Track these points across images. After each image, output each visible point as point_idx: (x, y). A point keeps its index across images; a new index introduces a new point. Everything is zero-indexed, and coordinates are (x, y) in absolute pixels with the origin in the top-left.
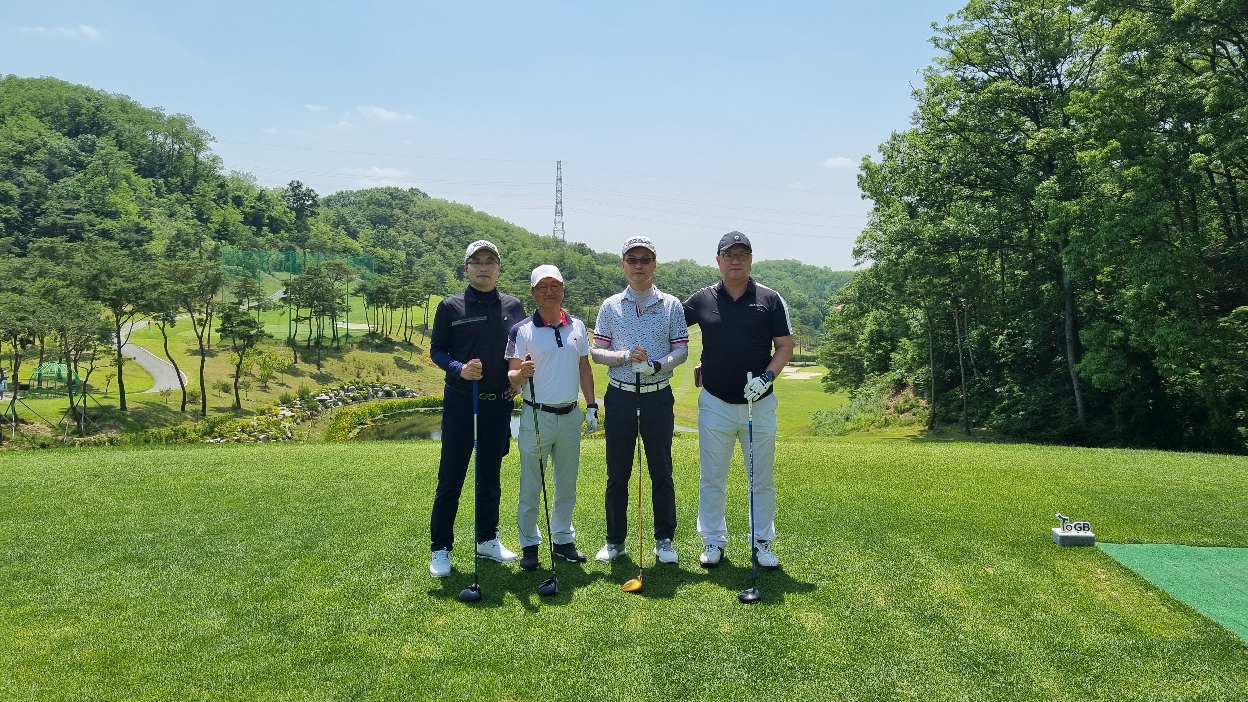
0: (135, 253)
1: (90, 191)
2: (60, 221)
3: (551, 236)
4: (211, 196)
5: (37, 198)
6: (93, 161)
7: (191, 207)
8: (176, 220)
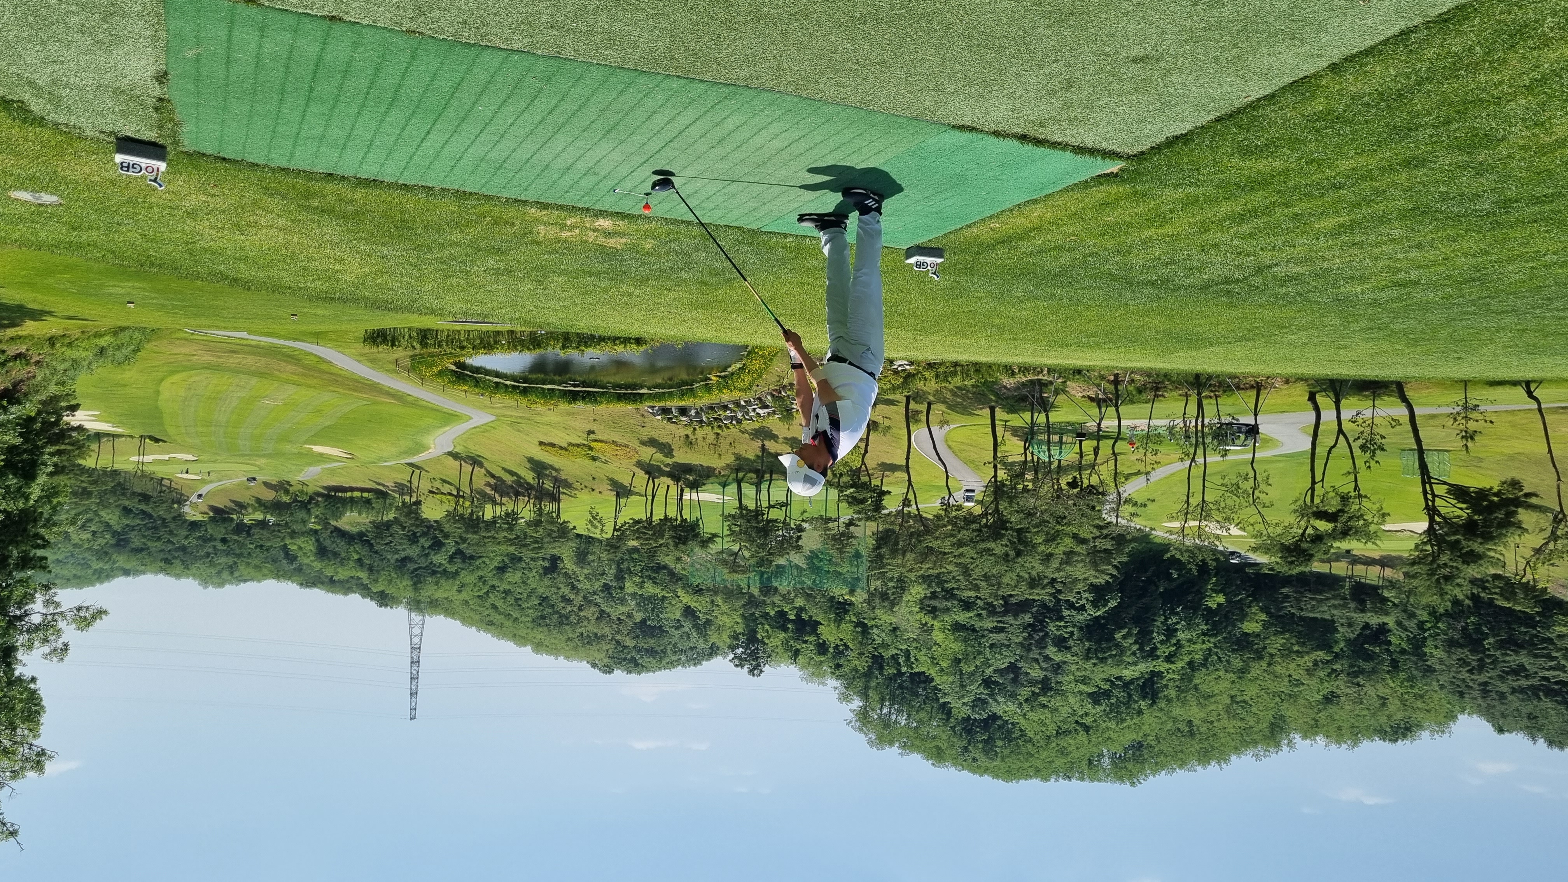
0: (938, 584)
2: (1010, 619)
6: (975, 689)
7: (874, 640)
8: (891, 624)
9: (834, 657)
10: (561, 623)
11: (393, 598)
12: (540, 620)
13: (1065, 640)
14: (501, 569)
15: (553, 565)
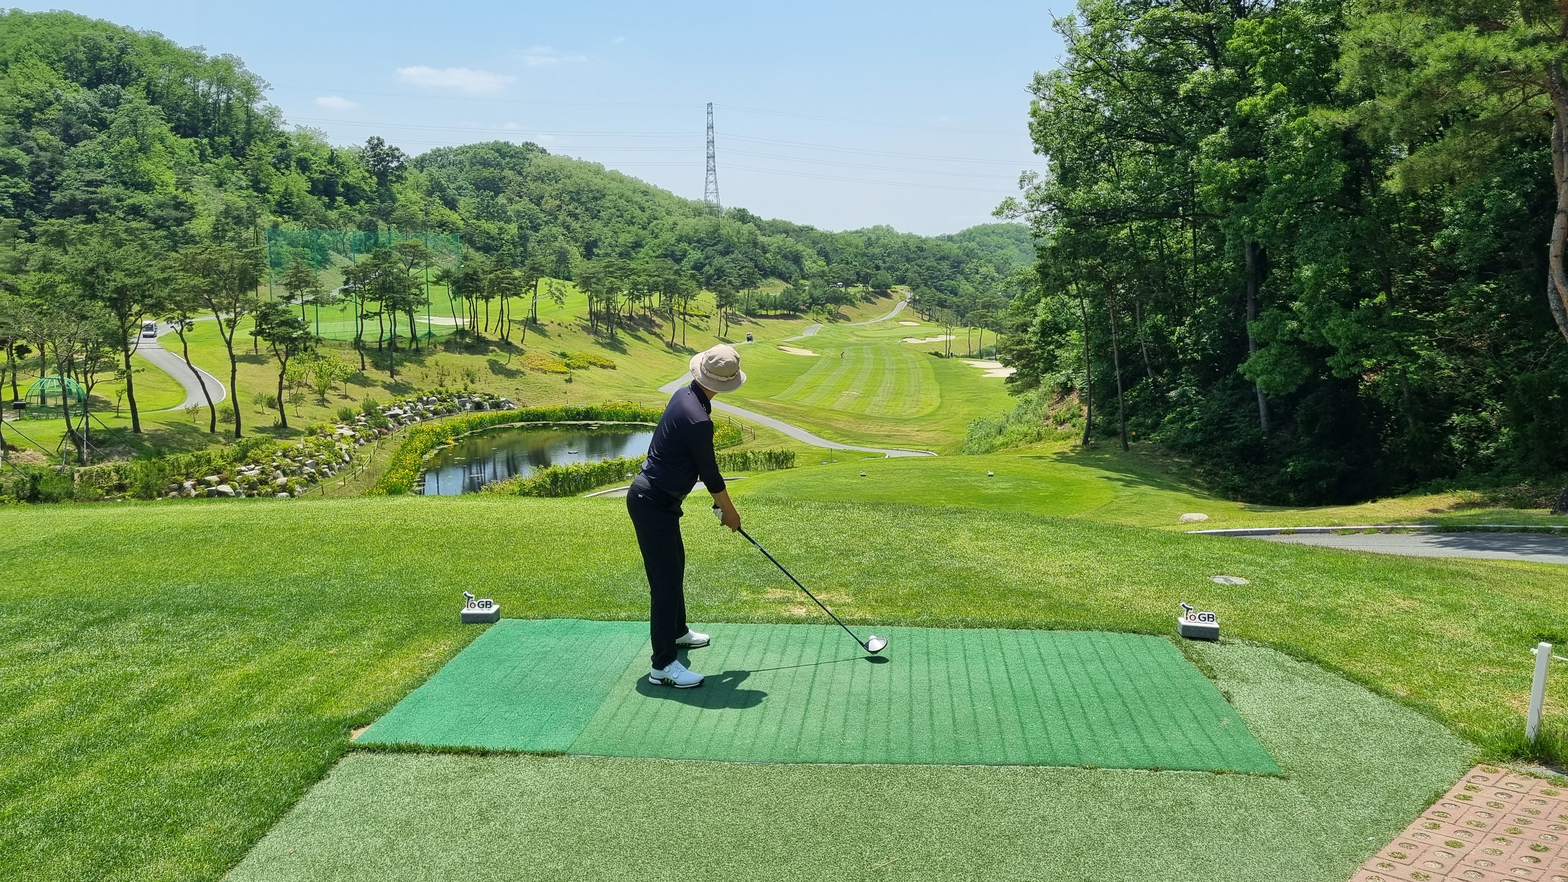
0: (174, 234)
1: (116, 156)
2: (80, 196)
3: (702, 200)
4: (269, 159)
5: (50, 167)
6: (117, 119)
7: (244, 174)
8: (226, 191)
10: (578, 193)
11: (734, 218)
12: (598, 196)
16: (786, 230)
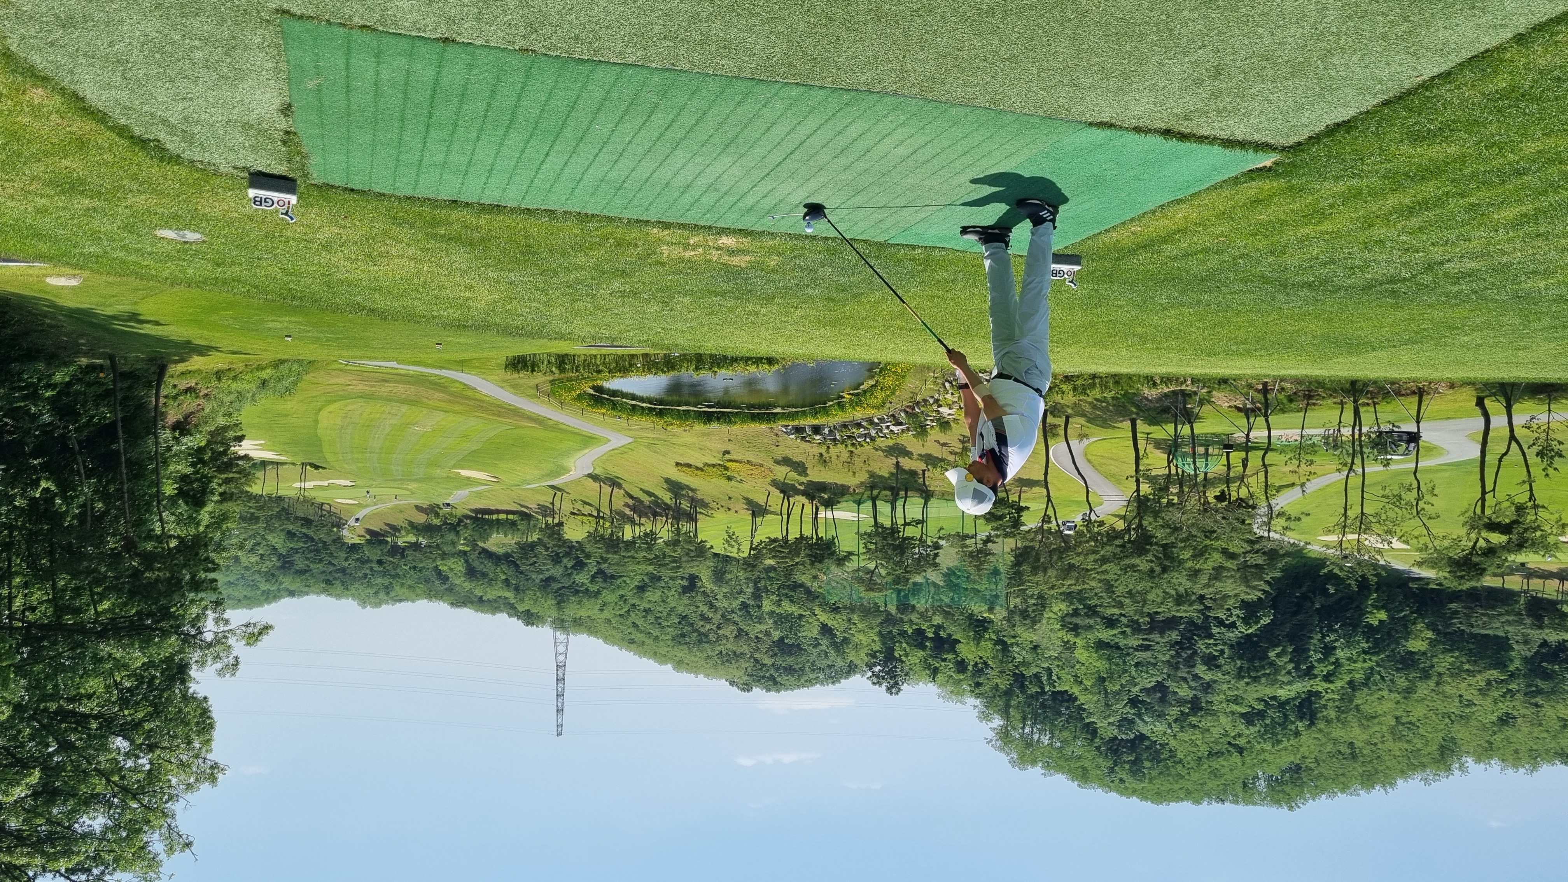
2: (1156, 637)
3: (571, 635)
5: (1179, 662)
6: (1121, 708)
7: (1014, 658)
8: (1031, 642)
9: (974, 675)
10: (700, 642)
11: (539, 617)
12: (680, 639)
13: (1215, 658)
14: (642, 589)
15: (692, 584)
16: (481, 603)
